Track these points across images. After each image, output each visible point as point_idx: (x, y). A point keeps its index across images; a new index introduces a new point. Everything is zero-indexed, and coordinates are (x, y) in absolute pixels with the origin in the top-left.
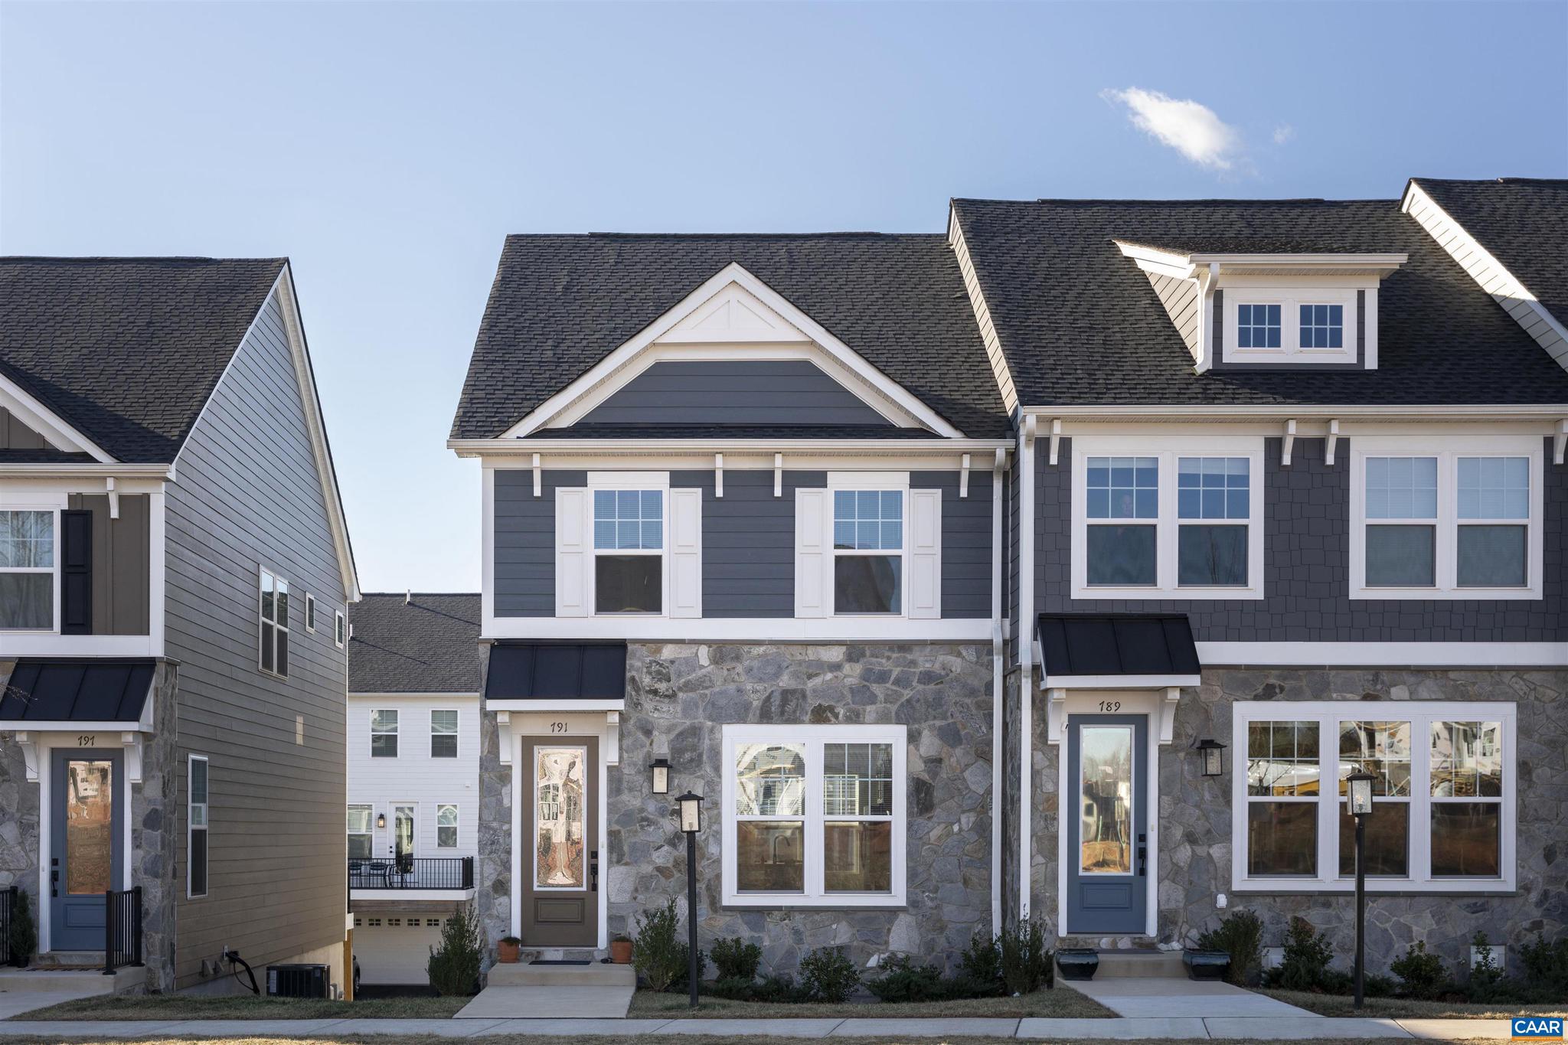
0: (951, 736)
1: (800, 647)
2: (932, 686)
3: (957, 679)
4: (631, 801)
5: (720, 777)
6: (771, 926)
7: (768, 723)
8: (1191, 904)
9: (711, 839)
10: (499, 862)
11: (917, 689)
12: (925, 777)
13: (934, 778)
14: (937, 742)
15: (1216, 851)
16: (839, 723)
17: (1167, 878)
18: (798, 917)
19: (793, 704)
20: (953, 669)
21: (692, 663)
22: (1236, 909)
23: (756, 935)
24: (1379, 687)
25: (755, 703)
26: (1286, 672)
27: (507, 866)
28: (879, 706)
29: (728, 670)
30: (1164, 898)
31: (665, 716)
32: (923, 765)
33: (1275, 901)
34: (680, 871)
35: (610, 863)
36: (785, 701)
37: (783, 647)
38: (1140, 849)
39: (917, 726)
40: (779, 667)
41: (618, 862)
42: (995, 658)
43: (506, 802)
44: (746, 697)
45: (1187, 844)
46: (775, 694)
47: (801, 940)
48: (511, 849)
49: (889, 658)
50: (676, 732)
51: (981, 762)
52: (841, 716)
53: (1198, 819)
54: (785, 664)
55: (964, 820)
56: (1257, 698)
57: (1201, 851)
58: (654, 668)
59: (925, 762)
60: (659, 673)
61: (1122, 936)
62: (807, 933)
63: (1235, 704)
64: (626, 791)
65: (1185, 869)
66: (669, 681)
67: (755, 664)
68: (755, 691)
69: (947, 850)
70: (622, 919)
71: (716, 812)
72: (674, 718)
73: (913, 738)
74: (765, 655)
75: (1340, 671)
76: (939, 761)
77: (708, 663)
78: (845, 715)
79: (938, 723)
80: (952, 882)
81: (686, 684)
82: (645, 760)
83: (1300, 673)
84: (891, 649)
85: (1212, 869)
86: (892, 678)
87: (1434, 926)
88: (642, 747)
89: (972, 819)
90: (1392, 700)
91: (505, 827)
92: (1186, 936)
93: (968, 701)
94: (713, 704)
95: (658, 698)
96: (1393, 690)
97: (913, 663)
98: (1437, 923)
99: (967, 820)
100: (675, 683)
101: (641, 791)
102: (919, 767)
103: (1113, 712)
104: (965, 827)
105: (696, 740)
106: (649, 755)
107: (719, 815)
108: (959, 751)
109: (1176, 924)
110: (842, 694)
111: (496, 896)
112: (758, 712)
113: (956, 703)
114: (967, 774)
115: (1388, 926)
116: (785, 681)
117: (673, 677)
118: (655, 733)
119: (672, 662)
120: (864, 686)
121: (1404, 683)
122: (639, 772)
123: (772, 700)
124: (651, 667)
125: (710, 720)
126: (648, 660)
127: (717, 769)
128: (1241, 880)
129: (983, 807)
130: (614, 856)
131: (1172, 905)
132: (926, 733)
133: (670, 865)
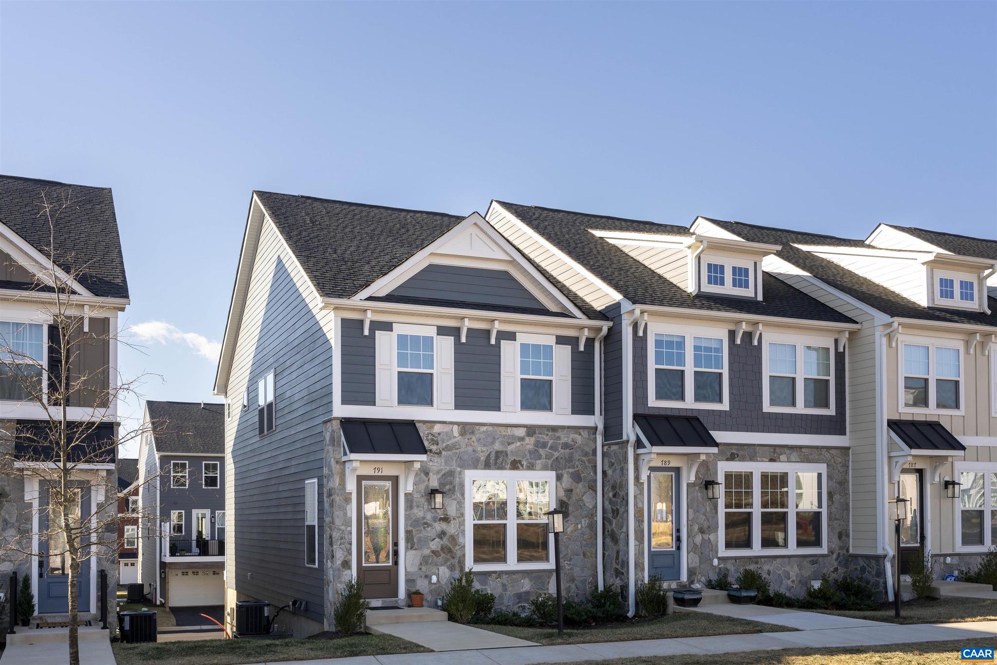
0: (577, 477)
1: (504, 427)
2: (568, 451)
3: (579, 447)
4: (418, 513)
5: (464, 499)
6: (491, 582)
7: (488, 469)
8: (702, 564)
9: (460, 534)
10: (345, 550)
11: (561, 452)
12: (565, 499)
13: (569, 500)
14: (571, 480)
15: (712, 537)
16: (524, 469)
17: (691, 551)
18: (505, 577)
19: (501, 459)
20: (577, 442)
21: (450, 435)
22: (720, 566)
23: (483, 587)
24: (776, 455)
25: (482, 458)
26: (739, 447)
27: (349, 552)
28: (543, 461)
29: (468, 439)
30: (690, 561)
31: (437, 464)
32: (564, 493)
33: (736, 561)
34: (444, 553)
35: (407, 549)
36: (497, 457)
37: (496, 427)
38: (677, 536)
39: (561, 472)
40: (494, 438)
41: (411, 548)
42: (598, 436)
43: (349, 515)
44: (478, 455)
45: (700, 533)
46: (492, 453)
47: (506, 589)
48: (352, 542)
49: (547, 435)
50: (441, 474)
51: (591, 491)
52: (524, 466)
53: (705, 520)
54: (497, 437)
55: (583, 522)
56: (727, 460)
57: (706, 537)
58: (430, 437)
59: (565, 491)
60: (432, 440)
61: (673, 581)
62: (509, 585)
63: (719, 463)
64: (415, 507)
65: (699, 546)
66: (438, 445)
67: (482, 436)
68: (482, 452)
69: (575, 538)
70: (414, 581)
71: (462, 519)
72: (441, 465)
73: (559, 478)
74: (487, 431)
75: (761, 447)
76: (571, 490)
77: (458, 435)
78: (527, 466)
79: (571, 470)
80: (578, 555)
81: (447, 446)
82: (425, 490)
83: (745, 447)
84: (548, 430)
85: (710, 546)
86: (549, 446)
87: (798, 572)
88: (424, 482)
89: (587, 521)
90: (780, 461)
91: (349, 529)
92: (700, 581)
93: (584, 458)
94: (461, 458)
95: (432, 454)
96: (781, 457)
97: (559, 438)
98: (800, 570)
99: (585, 522)
100: (442, 445)
101: (423, 507)
102: (562, 493)
103: (667, 465)
104: (583, 525)
105: (452, 478)
106: (427, 486)
107: (464, 520)
108: (580, 485)
109: (696, 575)
110: (525, 454)
111: (343, 570)
112: (484, 463)
113: (579, 460)
114: (584, 498)
115: (781, 572)
116: (497, 446)
117: (440, 443)
118: (431, 474)
119: (439, 434)
120: (536, 450)
121: (785, 454)
122: (422, 496)
123: (491, 456)
124: (428, 436)
125: (459, 467)
126: (426, 432)
127: (463, 494)
128: (723, 552)
129: (592, 515)
130: (409, 544)
131: (694, 565)
132: (565, 476)
133: (439, 549)
